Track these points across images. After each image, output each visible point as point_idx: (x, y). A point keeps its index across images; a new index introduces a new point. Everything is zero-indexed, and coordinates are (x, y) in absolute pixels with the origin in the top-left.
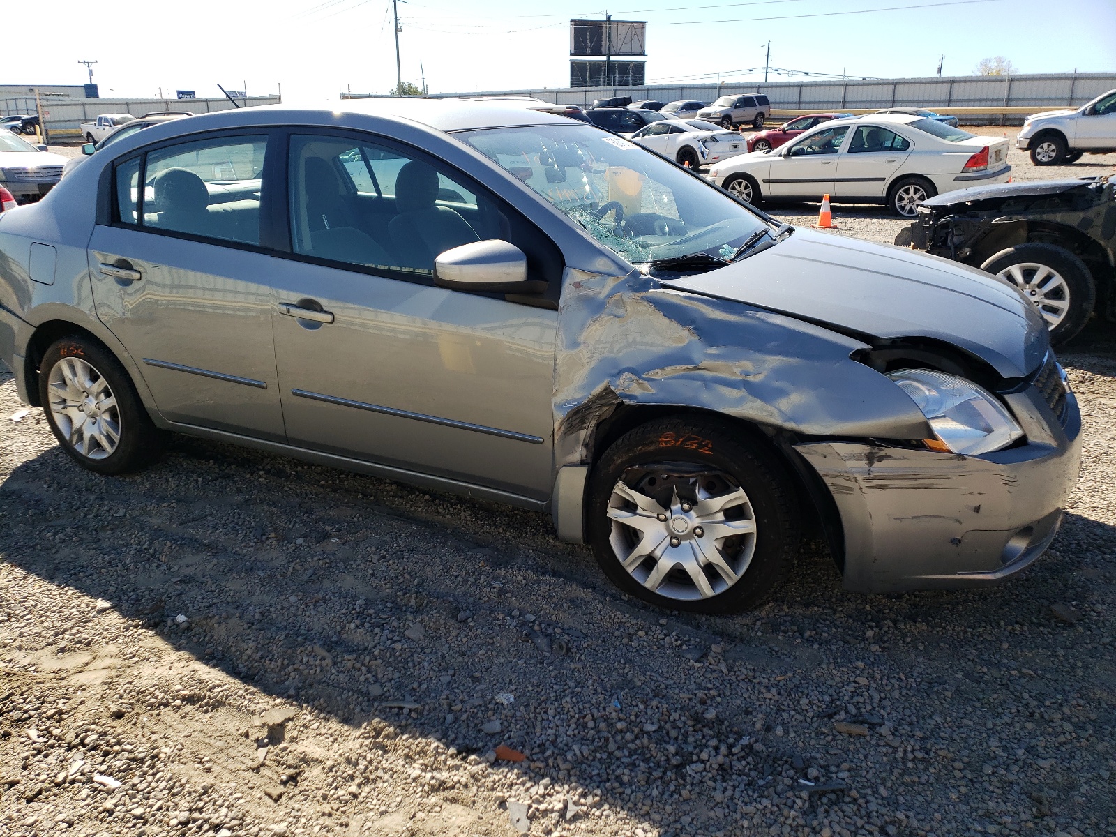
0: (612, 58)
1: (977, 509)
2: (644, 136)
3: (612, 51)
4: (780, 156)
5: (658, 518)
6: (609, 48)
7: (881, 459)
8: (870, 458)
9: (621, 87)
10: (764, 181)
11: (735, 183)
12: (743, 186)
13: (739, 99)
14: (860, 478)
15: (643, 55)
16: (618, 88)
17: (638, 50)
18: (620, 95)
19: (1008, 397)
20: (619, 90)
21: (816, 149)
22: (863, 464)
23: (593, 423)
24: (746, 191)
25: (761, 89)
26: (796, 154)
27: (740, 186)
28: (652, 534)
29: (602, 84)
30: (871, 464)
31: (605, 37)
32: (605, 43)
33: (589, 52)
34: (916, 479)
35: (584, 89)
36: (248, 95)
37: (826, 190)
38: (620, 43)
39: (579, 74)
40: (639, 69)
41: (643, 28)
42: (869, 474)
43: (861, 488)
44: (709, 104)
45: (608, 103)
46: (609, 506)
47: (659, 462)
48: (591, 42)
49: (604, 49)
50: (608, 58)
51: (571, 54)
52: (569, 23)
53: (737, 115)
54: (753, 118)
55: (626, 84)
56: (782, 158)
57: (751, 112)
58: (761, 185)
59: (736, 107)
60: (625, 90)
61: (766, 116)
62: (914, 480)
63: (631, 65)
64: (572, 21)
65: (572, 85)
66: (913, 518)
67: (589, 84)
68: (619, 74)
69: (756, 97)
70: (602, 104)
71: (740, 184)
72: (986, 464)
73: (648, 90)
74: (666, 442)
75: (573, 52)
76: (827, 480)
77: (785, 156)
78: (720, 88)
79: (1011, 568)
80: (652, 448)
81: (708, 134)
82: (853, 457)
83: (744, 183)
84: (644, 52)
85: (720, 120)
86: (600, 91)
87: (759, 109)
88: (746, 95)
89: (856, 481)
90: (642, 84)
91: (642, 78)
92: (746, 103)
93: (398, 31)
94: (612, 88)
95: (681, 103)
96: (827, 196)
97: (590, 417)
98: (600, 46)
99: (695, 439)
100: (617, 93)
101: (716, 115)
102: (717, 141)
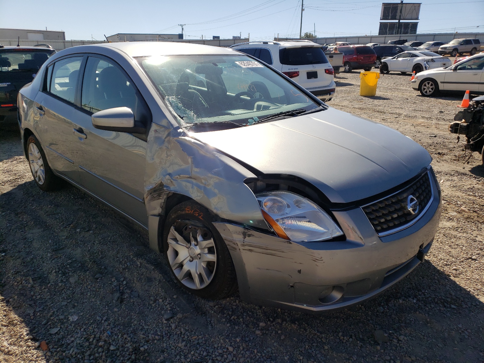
0: (401, 21)
1: (299, 271)
2: (397, 58)
3: (402, 18)
4: (451, 70)
5: (186, 247)
6: (400, 16)
7: (249, 236)
8: (245, 235)
9: (403, 35)
10: (442, 82)
11: (426, 83)
12: (430, 84)
13: (463, 41)
14: (239, 244)
15: (417, 19)
16: (401, 35)
17: (416, 17)
18: (402, 39)
19: (335, 213)
20: (402, 36)
21: (473, 67)
22: (241, 237)
23: (165, 197)
24: (431, 87)
25: (477, 36)
26: (460, 69)
27: (428, 84)
28: (184, 253)
29: (394, 33)
30: (245, 238)
31: (399, 11)
32: (398, 14)
33: (390, 18)
34: (267, 249)
35: (385, 36)
36: (241, 38)
37: (468, 88)
38: (406, 14)
39: (384, 29)
40: (415, 25)
41: (419, 6)
42: (244, 243)
43: (240, 249)
44: (447, 43)
45: (395, 43)
46: (169, 237)
47: (189, 220)
48: (391, 13)
49: (398, 17)
50: (399, 21)
51: (381, 19)
52: (382, 5)
53: (461, 49)
54: (470, 50)
55: (407, 33)
56: (452, 71)
57: (469, 47)
58: (440, 84)
59: (461, 45)
60: (405, 36)
61: (478, 49)
62: (266, 250)
63: (411, 24)
64: (383, 4)
65: (380, 34)
66: (267, 269)
67: (388, 33)
68: (404, 29)
69: (474, 40)
70: (391, 43)
71: (428, 83)
72: (303, 248)
73: (417, 36)
74: (188, 211)
75: (382, 18)
76: (226, 242)
77: (453, 70)
78: (455, 35)
79: (330, 306)
80: (184, 213)
81: (431, 58)
82: (236, 232)
83: (431, 83)
84: (418, 18)
85: (451, 51)
86: (393, 37)
87: (474, 45)
88: (468, 39)
89: (237, 245)
90: (415, 33)
91: (415, 31)
92: (467, 42)
93: (302, 10)
94: (399, 35)
95: (432, 42)
96: (468, 91)
97: (163, 194)
98: (396, 16)
99: (198, 211)
100: (401, 37)
101: (449, 49)
102: (435, 61)
